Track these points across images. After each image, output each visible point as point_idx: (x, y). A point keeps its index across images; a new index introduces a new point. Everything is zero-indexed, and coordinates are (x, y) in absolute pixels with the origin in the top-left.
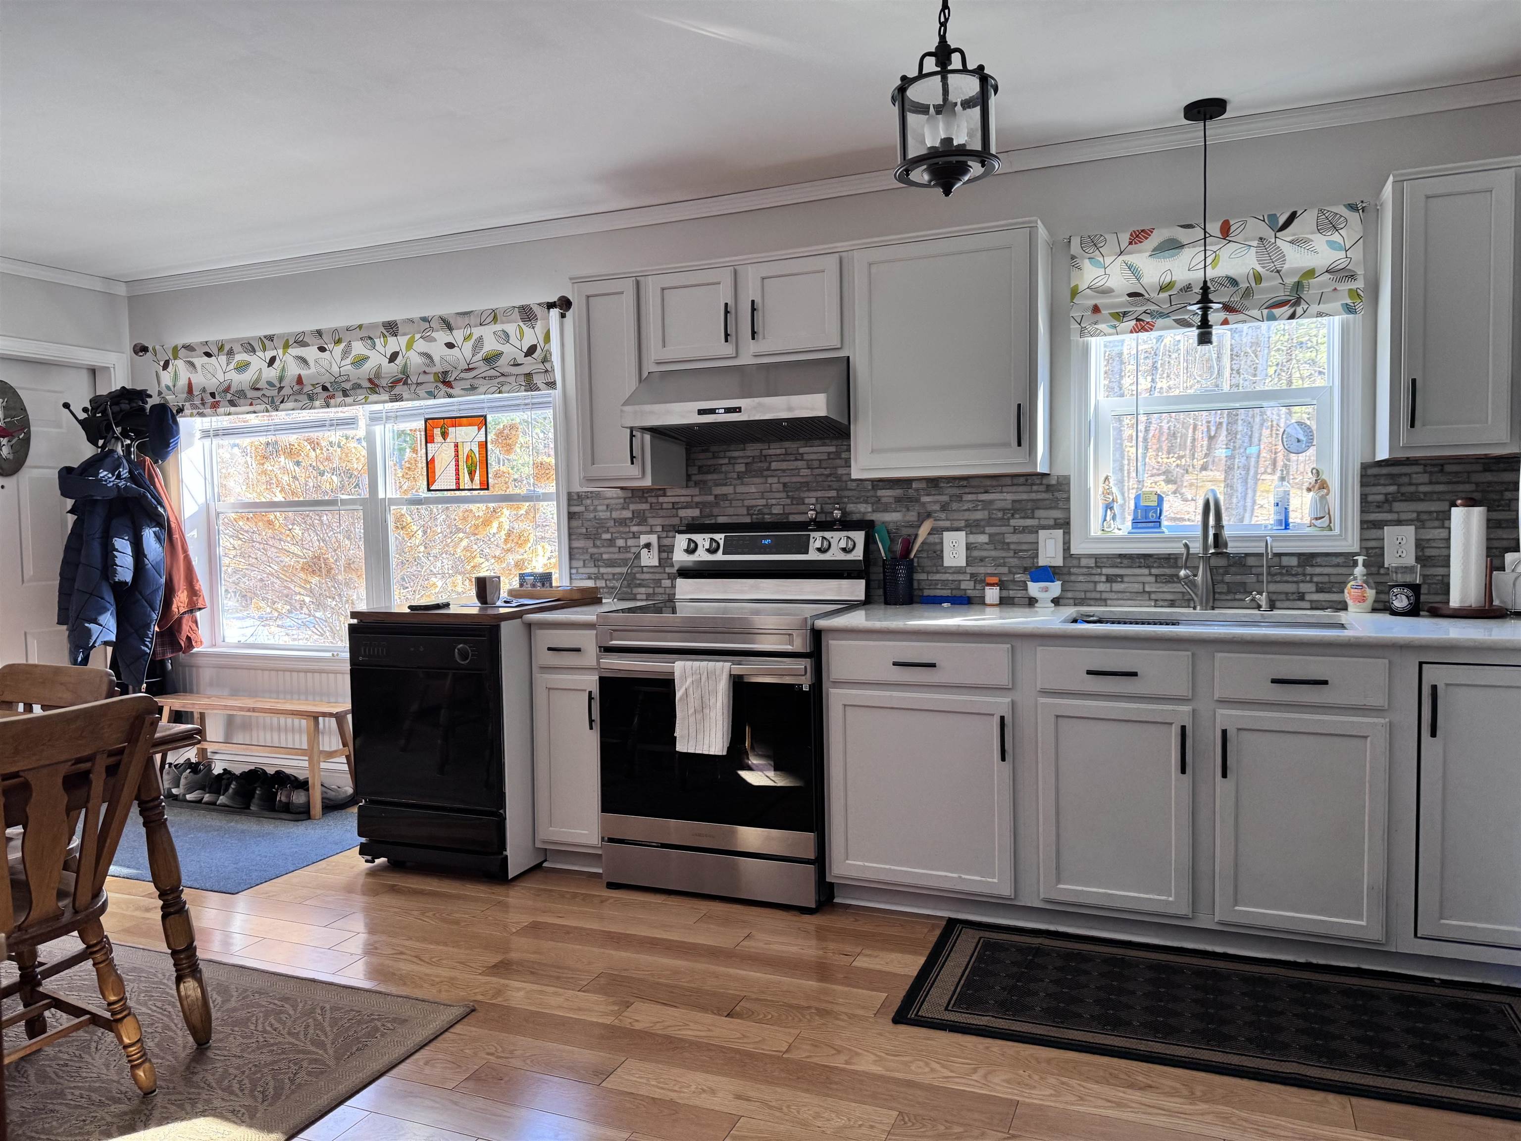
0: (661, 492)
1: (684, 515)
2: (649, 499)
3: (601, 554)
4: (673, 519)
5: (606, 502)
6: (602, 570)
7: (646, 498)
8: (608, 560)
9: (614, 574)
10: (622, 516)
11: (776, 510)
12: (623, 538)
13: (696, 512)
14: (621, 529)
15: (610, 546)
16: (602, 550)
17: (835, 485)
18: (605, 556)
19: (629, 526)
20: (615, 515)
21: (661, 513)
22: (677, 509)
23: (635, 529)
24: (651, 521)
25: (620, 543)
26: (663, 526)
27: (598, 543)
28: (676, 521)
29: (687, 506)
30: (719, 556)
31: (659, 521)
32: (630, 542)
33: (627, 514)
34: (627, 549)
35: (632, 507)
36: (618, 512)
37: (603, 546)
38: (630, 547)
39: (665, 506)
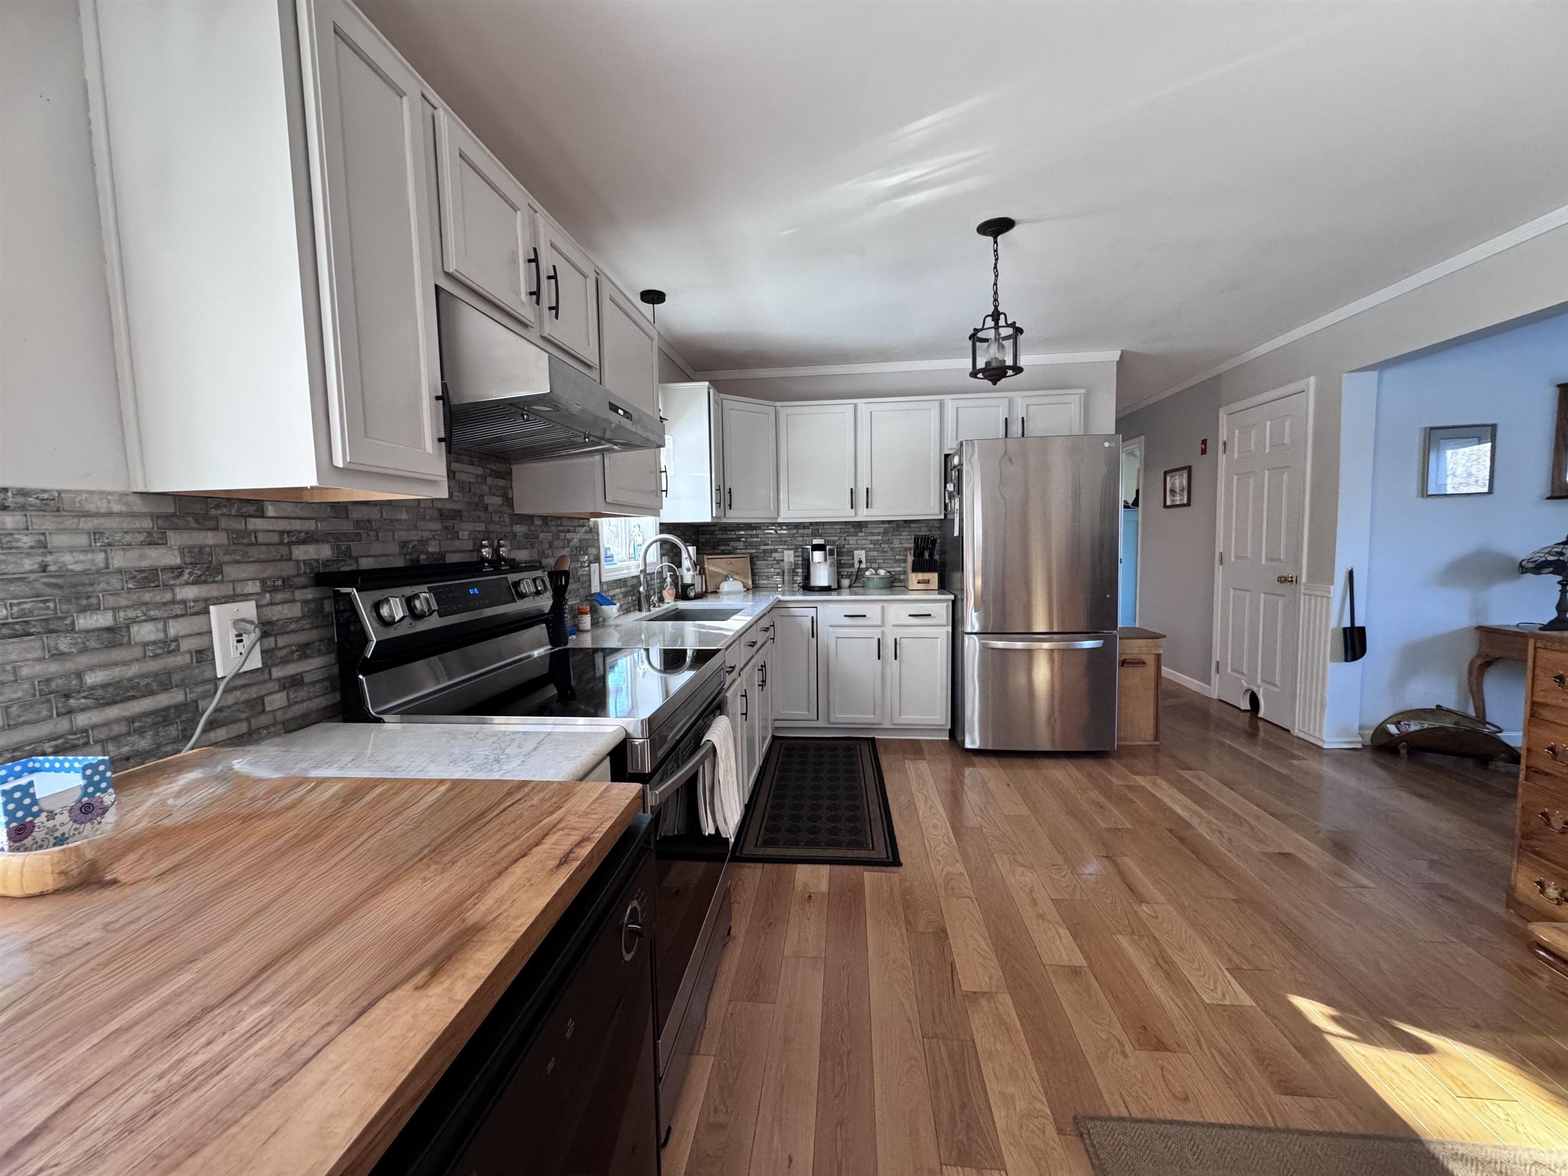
0: (252, 509)
1: (302, 557)
2: (223, 523)
3: (79, 675)
4: (280, 565)
5: (87, 524)
6: (82, 720)
7: (216, 518)
8: (105, 686)
9: (131, 720)
10: (144, 564)
11: (432, 548)
12: (154, 619)
13: (324, 552)
14: (147, 597)
15: (113, 645)
16: (83, 661)
17: (483, 516)
18: (91, 679)
19: (171, 588)
20: (119, 560)
21: (255, 553)
22: (291, 544)
23: (190, 593)
24: (231, 571)
25: (146, 632)
26: (263, 581)
27: (64, 643)
28: (287, 569)
29: (309, 539)
30: (434, 622)
31: (250, 570)
32: (175, 628)
33: (169, 557)
34: (169, 646)
35: (174, 538)
36: (134, 554)
37: (85, 650)
38: (176, 640)
39: (261, 538)
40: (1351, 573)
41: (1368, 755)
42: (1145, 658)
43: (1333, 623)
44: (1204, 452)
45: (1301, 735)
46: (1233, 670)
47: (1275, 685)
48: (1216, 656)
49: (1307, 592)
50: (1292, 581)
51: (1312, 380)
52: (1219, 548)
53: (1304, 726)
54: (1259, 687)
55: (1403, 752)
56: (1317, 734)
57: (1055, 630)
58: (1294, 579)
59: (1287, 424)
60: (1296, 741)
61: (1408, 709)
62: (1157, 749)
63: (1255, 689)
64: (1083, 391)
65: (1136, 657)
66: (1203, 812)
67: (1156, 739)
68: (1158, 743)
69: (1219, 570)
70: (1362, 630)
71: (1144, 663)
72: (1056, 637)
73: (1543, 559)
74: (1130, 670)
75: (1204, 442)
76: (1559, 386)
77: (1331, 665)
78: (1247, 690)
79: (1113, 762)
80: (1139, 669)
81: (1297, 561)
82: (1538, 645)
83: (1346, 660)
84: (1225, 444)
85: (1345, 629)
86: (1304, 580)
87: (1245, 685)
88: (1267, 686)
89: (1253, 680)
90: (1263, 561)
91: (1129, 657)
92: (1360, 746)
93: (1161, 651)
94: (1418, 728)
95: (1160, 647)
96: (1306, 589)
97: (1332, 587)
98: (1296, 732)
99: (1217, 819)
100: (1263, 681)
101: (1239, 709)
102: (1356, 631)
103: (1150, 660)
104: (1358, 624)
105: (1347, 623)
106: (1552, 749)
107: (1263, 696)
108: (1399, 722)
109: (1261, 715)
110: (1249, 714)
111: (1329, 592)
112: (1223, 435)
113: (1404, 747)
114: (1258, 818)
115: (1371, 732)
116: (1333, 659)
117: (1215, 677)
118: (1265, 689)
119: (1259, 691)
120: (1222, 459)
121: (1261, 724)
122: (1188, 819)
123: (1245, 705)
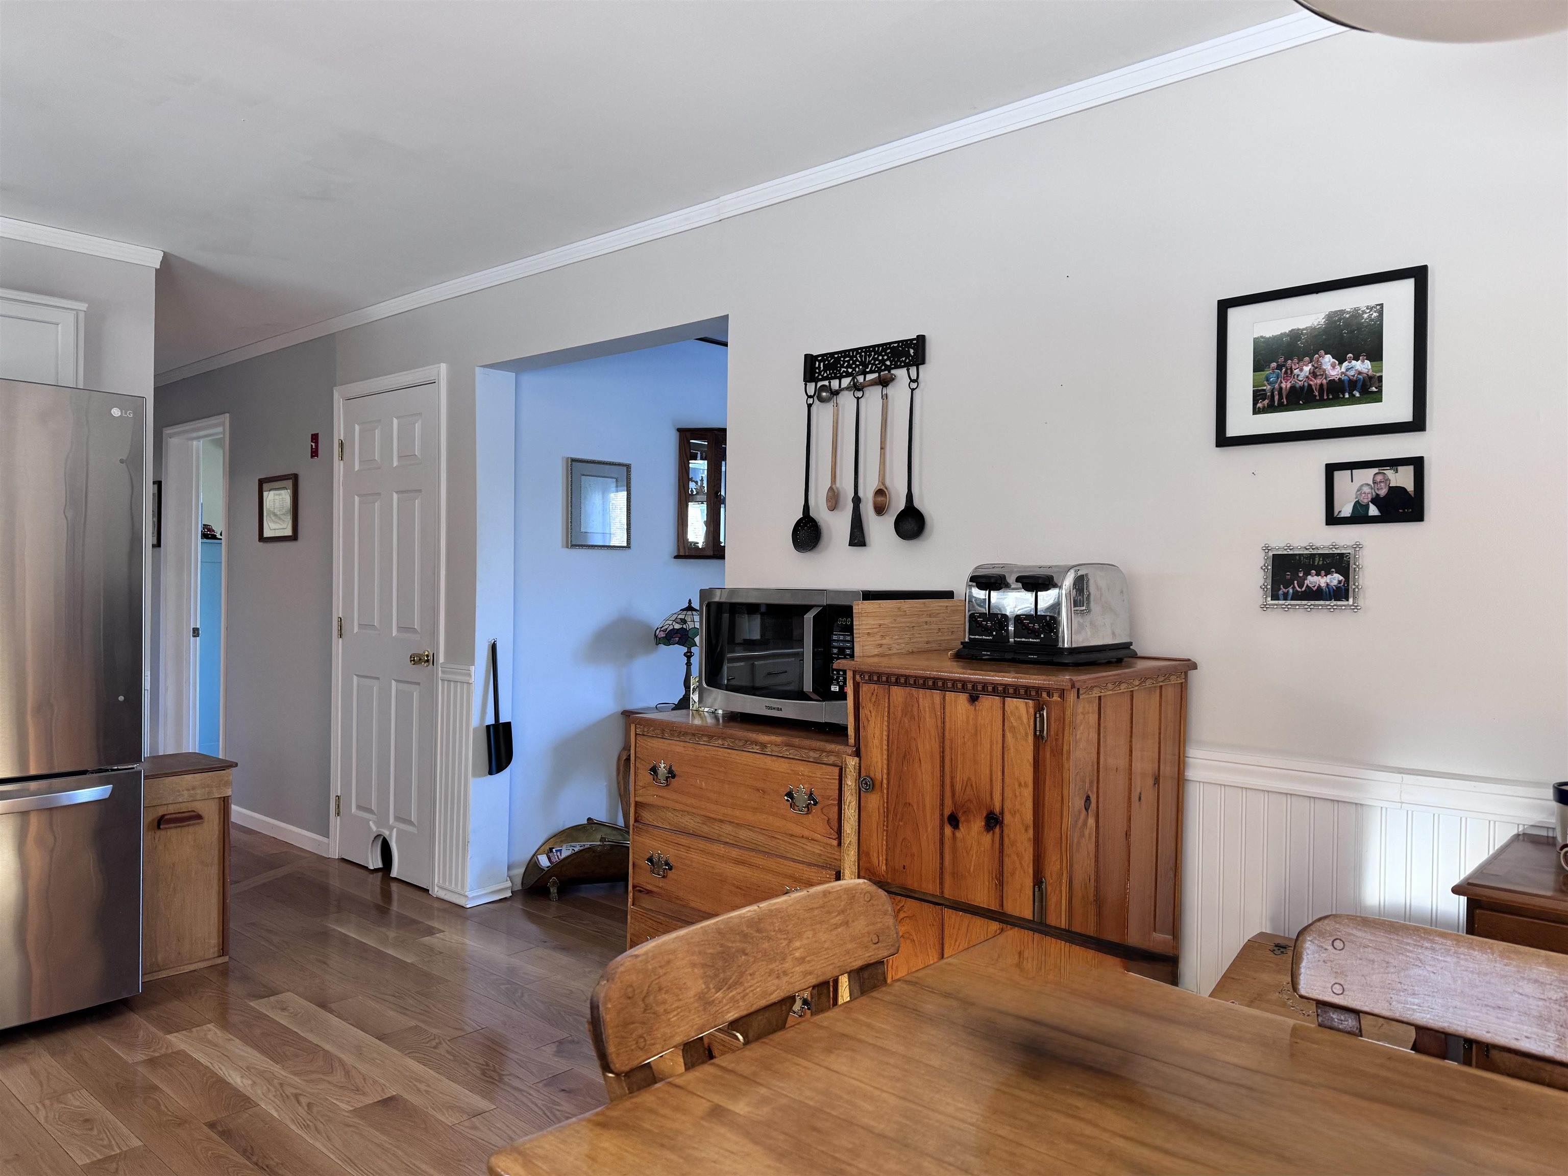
40: (494, 648)
41: (518, 905)
42: (198, 807)
43: (475, 722)
44: (315, 453)
45: (442, 894)
46: (359, 807)
47: (410, 823)
48: (336, 788)
49: (447, 676)
50: (428, 661)
51: (443, 367)
52: (338, 611)
53: (444, 880)
54: (391, 829)
55: (553, 890)
56: (459, 889)
57: (33, 772)
58: (431, 658)
59: (418, 426)
60: (436, 904)
61: (561, 829)
62: (224, 972)
63: (386, 833)
64: (83, 306)
65: (184, 807)
66: (276, 1069)
67: (223, 950)
68: (226, 959)
69: (338, 646)
70: (508, 725)
71: (199, 817)
72: (33, 785)
73: (671, 627)
74: (172, 834)
75: (315, 438)
76: (679, 430)
77: (472, 781)
78: (378, 836)
79: (135, 1018)
80: (191, 829)
81: (434, 633)
82: (638, 731)
83: (491, 773)
84: (342, 445)
85: (488, 727)
86: (441, 659)
87: (374, 828)
88: (403, 826)
89: (382, 820)
90: (394, 633)
91: (171, 809)
92: (509, 894)
93: (229, 792)
94: (569, 853)
95: (227, 784)
96: (443, 672)
97: (472, 668)
98: (436, 892)
99: (295, 1074)
100: (398, 818)
101: (366, 868)
102: (501, 727)
103: (210, 811)
104: (503, 720)
105: (490, 720)
106: (650, 860)
107: (396, 843)
108: (551, 850)
109: (394, 873)
110: (380, 874)
111: (470, 675)
112: (339, 433)
113: (554, 882)
114: (359, 1051)
115: (522, 870)
116: (475, 775)
117: (335, 823)
118: (398, 830)
119: (391, 835)
120: (339, 468)
121: (394, 887)
122: (248, 1091)
123: (375, 862)
